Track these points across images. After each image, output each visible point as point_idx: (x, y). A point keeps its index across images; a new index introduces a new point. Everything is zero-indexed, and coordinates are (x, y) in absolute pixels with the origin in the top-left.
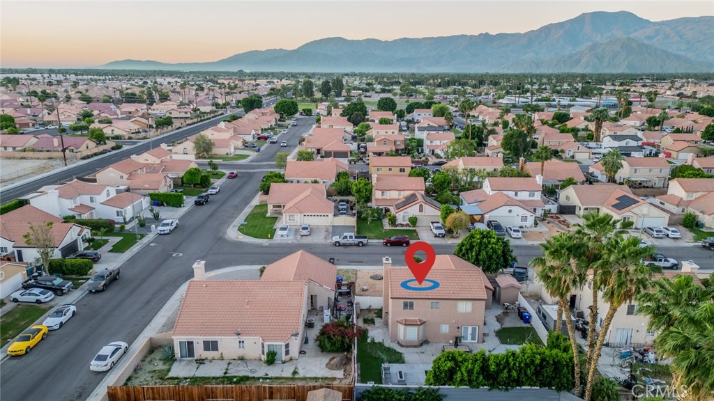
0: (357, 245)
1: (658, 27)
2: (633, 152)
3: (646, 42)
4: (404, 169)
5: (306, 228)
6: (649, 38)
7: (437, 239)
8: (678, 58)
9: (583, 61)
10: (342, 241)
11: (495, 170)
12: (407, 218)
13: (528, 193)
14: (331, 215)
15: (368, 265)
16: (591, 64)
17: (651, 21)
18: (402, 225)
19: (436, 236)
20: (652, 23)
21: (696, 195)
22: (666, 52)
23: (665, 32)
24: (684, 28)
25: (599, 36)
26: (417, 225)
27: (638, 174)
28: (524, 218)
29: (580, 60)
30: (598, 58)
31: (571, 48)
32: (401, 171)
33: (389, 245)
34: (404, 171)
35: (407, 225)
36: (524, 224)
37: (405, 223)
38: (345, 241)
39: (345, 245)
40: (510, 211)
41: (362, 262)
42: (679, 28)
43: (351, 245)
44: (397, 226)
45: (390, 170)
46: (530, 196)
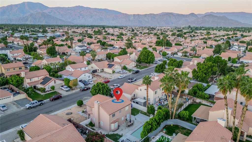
0: (40, 105)
1: (51, 9)
2: (87, 51)
3: (49, 14)
4: (21, 68)
5: (4, 106)
6: (49, 12)
7: (68, 92)
8: (60, 20)
9: (29, 20)
10: (32, 106)
11: (59, 62)
12: (50, 88)
13: (84, 68)
14: (12, 96)
15: (56, 111)
16: (32, 21)
17: (49, 7)
18: (48, 91)
19: (67, 91)
20: (49, 8)
21: (122, 60)
22: (56, 18)
23: (54, 11)
24: (60, 10)
25: (32, 11)
26: (55, 89)
27: (99, 57)
28: (89, 77)
29: (28, 19)
30: (34, 19)
31: (22, 15)
32: (20, 69)
33: (54, 100)
34: (21, 69)
35: (50, 90)
36: (89, 79)
37: (49, 90)
38: (34, 105)
39: (34, 107)
40: (85, 75)
41: (52, 111)
42: (58, 10)
43: (37, 106)
44: (46, 92)
45: (14, 69)
46: (85, 69)
